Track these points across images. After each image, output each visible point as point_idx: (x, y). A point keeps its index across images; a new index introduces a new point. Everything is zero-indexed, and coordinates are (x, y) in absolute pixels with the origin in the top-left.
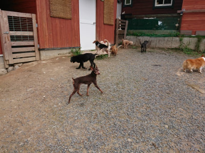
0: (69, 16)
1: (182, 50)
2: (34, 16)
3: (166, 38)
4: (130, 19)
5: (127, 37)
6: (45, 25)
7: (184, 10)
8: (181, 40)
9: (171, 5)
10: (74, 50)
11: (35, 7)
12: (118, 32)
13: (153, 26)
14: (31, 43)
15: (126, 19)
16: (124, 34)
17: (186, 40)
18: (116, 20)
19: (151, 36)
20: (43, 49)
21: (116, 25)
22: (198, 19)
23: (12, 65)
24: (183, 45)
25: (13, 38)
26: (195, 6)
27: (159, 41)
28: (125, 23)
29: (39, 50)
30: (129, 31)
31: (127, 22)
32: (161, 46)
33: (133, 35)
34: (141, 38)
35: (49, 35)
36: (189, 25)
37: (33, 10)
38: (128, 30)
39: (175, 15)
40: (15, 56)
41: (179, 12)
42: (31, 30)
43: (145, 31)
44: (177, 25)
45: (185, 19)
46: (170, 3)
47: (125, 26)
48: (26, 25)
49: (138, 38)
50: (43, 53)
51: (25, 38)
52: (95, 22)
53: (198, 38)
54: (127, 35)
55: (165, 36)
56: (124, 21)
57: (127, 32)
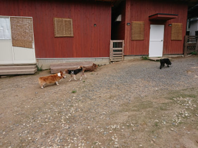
0: (142, 39)
2: (123, 41)
6: (128, 45)
10: (144, 57)
11: (124, 37)
12: (186, 45)
14: (121, 53)
16: (195, 46)
20: (126, 56)
21: (184, 40)
23: (112, 62)
25: (114, 51)
29: (124, 56)
35: (129, 49)
37: (123, 39)
40: (114, 58)
42: (122, 47)
48: (120, 45)
50: (126, 58)
51: (119, 51)
52: (163, 39)
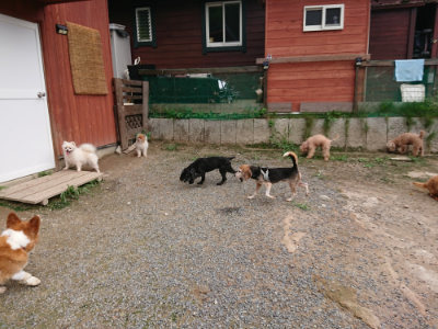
1: (277, 147)
3: (240, 122)
4: (151, 78)
5: (152, 119)
7: (269, 57)
8: (271, 125)
9: (240, 43)
12: (122, 112)
13: (206, 93)
15: (141, 78)
16: (141, 115)
17: (281, 123)
18: (113, 82)
19: (206, 117)
21: (114, 93)
22: (300, 77)
24: (278, 135)
26: (292, 48)
27: (226, 128)
28: (141, 87)
30: (154, 105)
31: (146, 84)
32: (232, 140)
33: (165, 115)
34: (184, 122)
36: (284, 92)
38: (151, 102)
39: (252, 69)
41: (259, 61)
43: (193, 105)
44: (259, 91)
45: (274, 77)
46: (238, 40)
47: (141, 94)
49: (178, 122)
52: (44, 91)
53: (307, 119)
54: (150, 115)
55: (236, 117)
56: (138, 83)
57: (150, 107)
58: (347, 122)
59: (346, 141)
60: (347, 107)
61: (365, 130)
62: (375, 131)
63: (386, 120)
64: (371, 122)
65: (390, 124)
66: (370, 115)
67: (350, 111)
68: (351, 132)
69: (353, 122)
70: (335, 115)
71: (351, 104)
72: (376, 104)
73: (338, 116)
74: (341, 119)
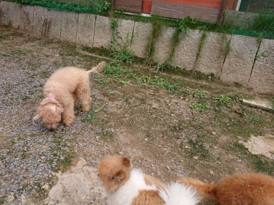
17: (126, 25)
27: (68, 21)
32: (71, 39)
49: (24, 8)
53: (155, 24)
58: (204, 37)
59: (196, 63)
60: (211, 16)
61: (225, 52)
62: (239, 56)
63: (259, 42)
64: (237, 41)
65: (262, 49)
66: (238, 31)
67: (213, 21)
68: (206, 52)
69: (212, 37)
70: (192, 24)
71: (217, 11)
72: (251, 16)
73: (193, 27)
74: (197, 31)
